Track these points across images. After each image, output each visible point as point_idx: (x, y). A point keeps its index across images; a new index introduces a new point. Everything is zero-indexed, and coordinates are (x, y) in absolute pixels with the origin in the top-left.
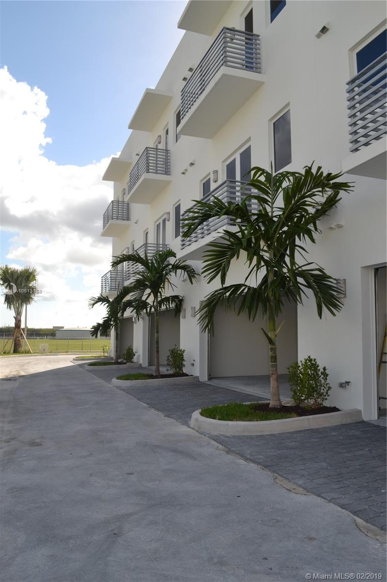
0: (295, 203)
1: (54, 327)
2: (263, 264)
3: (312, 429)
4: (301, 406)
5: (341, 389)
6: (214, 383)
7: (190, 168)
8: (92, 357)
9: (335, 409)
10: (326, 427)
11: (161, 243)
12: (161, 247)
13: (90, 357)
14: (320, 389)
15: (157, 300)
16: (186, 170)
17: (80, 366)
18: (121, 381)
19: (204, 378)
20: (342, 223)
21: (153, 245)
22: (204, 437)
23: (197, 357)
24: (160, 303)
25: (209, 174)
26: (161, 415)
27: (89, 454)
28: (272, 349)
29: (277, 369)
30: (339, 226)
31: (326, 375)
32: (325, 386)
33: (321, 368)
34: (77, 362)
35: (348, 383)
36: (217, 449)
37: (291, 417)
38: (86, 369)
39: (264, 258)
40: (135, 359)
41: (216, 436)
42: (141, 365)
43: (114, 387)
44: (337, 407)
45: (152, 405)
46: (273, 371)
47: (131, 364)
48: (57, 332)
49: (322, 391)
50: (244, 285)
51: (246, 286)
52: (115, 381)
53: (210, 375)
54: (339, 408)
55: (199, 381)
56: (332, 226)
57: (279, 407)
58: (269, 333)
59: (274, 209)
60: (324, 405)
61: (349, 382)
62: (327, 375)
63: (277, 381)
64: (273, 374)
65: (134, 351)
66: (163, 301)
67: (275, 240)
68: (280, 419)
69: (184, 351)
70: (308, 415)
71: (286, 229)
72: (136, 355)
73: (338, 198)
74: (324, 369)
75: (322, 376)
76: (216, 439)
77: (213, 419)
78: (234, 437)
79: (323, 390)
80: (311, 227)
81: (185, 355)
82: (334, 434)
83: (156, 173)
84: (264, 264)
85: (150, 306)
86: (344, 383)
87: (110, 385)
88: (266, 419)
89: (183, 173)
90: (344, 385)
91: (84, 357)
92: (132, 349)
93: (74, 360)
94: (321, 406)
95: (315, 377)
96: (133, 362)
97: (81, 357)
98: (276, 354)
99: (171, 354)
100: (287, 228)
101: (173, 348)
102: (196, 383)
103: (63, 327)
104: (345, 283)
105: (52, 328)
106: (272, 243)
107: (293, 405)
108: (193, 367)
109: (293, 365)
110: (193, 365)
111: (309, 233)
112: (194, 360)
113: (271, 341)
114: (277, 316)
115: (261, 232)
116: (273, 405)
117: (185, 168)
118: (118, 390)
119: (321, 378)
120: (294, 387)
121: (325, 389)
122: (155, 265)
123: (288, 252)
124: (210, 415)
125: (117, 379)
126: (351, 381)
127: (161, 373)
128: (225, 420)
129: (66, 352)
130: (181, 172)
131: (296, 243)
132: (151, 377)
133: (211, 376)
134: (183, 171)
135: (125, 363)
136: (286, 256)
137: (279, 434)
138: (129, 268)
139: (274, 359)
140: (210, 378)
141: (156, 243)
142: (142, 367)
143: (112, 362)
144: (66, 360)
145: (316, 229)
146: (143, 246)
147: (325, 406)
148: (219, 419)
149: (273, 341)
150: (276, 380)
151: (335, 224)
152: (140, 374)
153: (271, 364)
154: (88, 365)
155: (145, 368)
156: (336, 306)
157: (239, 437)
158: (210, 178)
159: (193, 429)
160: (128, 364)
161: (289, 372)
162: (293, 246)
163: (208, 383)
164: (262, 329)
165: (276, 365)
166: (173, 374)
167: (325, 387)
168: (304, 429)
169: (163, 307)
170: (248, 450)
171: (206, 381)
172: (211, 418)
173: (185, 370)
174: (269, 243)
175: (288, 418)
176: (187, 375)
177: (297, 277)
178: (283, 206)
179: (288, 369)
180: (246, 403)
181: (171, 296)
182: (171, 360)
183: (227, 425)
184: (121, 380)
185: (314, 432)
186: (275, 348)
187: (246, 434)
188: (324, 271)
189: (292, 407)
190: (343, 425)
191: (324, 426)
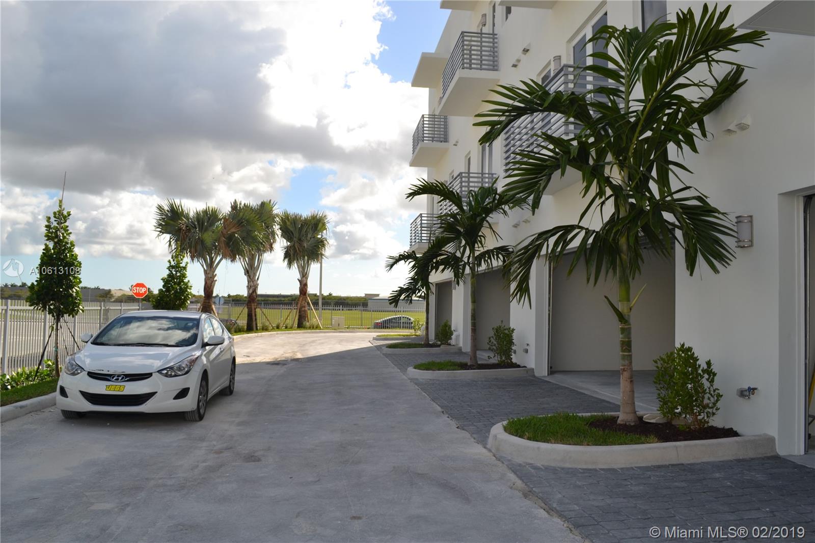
0: (664, 88)
1: (366, 294)
2: (609, 192)
3: (683, 464)
4: (674, 423)
5: (741, 399)
6: (557, 379)
7: (524, 58)
8: (399, 335)
9: (730, 433)
10: (708, 463)
11: (487, 172)
12: (487, 178)
13: (396, 335)
14: (703, 398)
15: (474, 254)
16: (519, 61)
17: (379, 348)
18: (419, 371)
19: (542, 371)
20: (748, 121)
21: (476, 175)
22: (501, 465)
23: (532, 340)
24: (479, 259)
25: (549, 63)
26: (453, 424)
27: (317, 479)
28: (623, 330)
29: (631, 363)
30: (743, 127)
31: (711, 374)
32: (712, 392)
33: (702, 363)
34: (376, 342)
35: (752, 390)
36: (511, 488)
37: (648, 443)
38: (384, 352)
39: (611, 182)
40: (453, 342)
41: (520, 465)
42: (460, 349)
43: (409, 379)
44: (735, 429)
45: (447, 410)
46: (624, 366)
47: (449, 347)
48: (369, 301)
49: (706, 401)
50: (579, 227)
51: (582, 228)
52: (411, 370)
53: (551, 368)
54: (738, 432)
55: (534, 376)
56: (731, 127)
57: (632, 424)
58: (620, 303)
59: (631, 104)
60: (712, 423)
61: (756, 389)
62: (715, 374)
63: (631, 381)
64: (624, 370)
65: (453, 329)
66: (483, 255)
67: (630, 154)
68: (626, 444)
69: (513, 330)
70: (680, 440)
71: (649, 134)
72: (455, 334)
73: (741, 80)
74: (709, 363)
75: (706, 376)
76: (517, 469)
77: (520, 437)
78: (547, 468)
79: (709, 399)
80: (695, 129)
81: (515, 335)
82: (717, 475)
83: (481, 69)
84: (611, 193)
85: (463, 263)
86: (746, 391)
87: (404, 377)
88: (605, 443)
89: (515, 66)
90: (747, 393)
91: (387, 335)
92: (450, 327)
93: (374, 339)
94: (706, 426)
95: (695, 378)
96: (450, 345)
97: (382, 335)
98: (629, 338)
99: (495, 334)
100: (651, 133)
101: (498, 325)
102: (530, 380)
103: (378, 295)
104: (751, 222)
105: (363, 295)
106: (625, 159)
107: (661, 422)
108: (525, 354)
109: (664, 357)
110: (526, 351)
111: (690, 140)
112: (528, 345)
113: (621, 317)
114: (633, 279)
115: (609, 139)
116: (622, 421)
117: (516, 59)
118: (412, 383)
119: (704, 381)
120: (663, 392)
121: (712, 399)
122: (473, 203)
123: (654, 173)
124: (517, 431)
125: (415, 368)
126: (759, 388)
127: (479, 362)
128: (537, 441)
129: (369, 328)
130: (512, 65)
131: (670, 158)
132: (464, 366)
133: (553, 369)
134: (514, 62)
135: (439, 346)
136: (651, 181)
137: (622, 469)
138: (441, 209)
139: (627, 345)
140: (552, 371)
141: (481, 172)
142: (462, 352)
143: (421, 344)
144: (363, 339)
145: (704, 135)
146: (459, 177)
147: (712, 427)
148: (529, 439)
149: (626, 318)
150: (629, 380)
151: (735, 122)
152: (450, 362)
153: (621, 353)
154: (387, 347)
155: (465, 353)
156: (721, 258)
157: (554, 470)
158: (550, 70)
159: (490, 451)
160: (442, 347)
161: (657, 367)
162: (664, 163)
163: (547, 379)
164: (606, 297)
165: (630, 356)
166: (498, 364)
167: (711, 395)
168: (667, 463)
169: (483, 267)
170: (560, 493)
171: (545, 377)
172: (516, 436)
173: (515, 359)
174: (621, 158)
175: (643, 443)
176: (519, 366)
177: (662, 212)
178: (643, 97)
179: (656, 362)
180: (584, 414)
181: (495, 249)
182: (496, 343)
183: (538, 448)
184: (420, 369)
185: (684, 470)
186: (630, 328)
187: (567, 465)
188: (708, 200)
189: (660, 424)
190: (739, 461)
191: (704, 460)
